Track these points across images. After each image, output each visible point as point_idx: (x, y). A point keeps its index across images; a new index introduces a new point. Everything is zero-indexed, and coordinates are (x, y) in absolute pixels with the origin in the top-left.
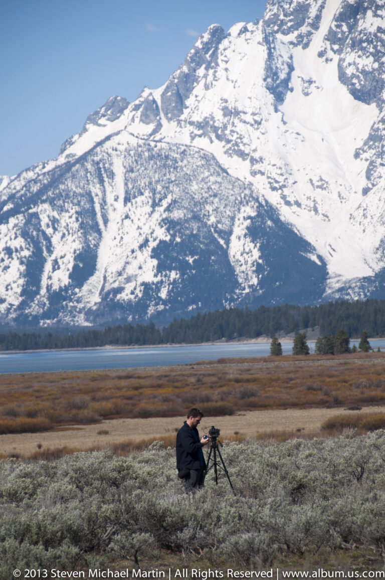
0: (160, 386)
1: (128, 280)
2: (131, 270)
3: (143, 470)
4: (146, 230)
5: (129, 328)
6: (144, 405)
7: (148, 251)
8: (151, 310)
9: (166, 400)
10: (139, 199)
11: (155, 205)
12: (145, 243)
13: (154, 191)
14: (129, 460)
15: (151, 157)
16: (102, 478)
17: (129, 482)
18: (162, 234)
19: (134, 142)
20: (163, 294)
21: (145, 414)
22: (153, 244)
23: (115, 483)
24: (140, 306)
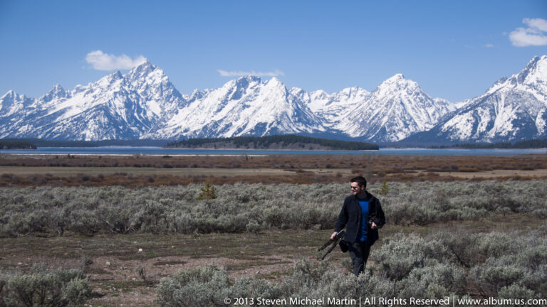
0: (511, 161)
1: (504, 130)
2: (504, 127)
3: (506, 187)
4: (510, 115)
5: (503, 144)
6: (506, 166)
7: (510, 122)
8: (510, 139)
9: (513, 165)
10: (509, 106)
11: (513, 108)
12: (510, 119)
13: (513, 104)
14: (502, 184)
15: (513, 94)
16: (494, 189)
17: (502, 191)
18: (515, 117)
19: (508, 90)
20: (514, 134)
21: (507, 169)
22: (512, 120)
23: (498, 191)
24: (507, 137)
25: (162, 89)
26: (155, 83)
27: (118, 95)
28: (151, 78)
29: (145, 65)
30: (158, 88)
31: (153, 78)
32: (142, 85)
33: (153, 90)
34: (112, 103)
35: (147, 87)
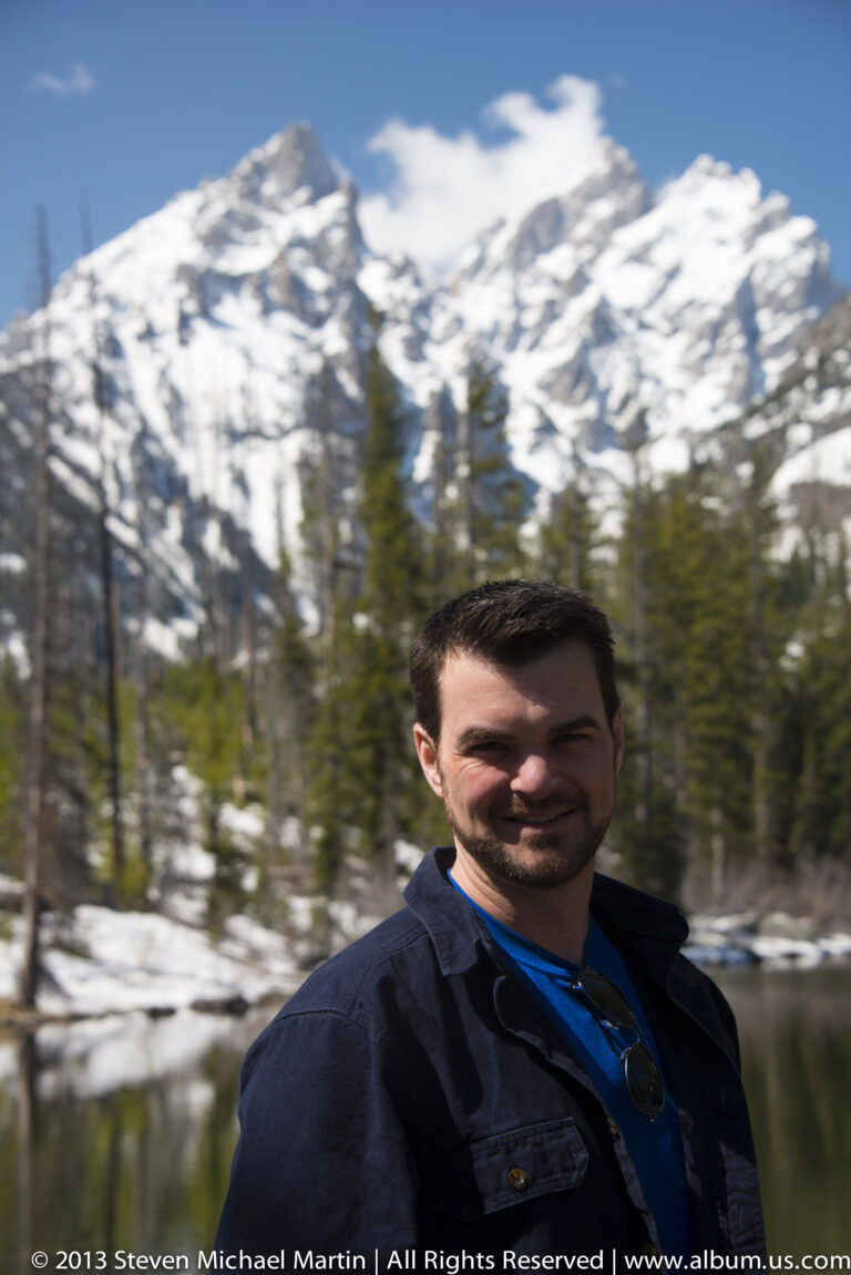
25: (753, 334)
26: (678, 293)
27: (238, 309)
28: (640, 257)
29: (591, 192)
30: (715, 330)
31: (664, 256)
32: (552, 312)
33: (666, 355)
34: (140, 372)
35: (603, 328)
